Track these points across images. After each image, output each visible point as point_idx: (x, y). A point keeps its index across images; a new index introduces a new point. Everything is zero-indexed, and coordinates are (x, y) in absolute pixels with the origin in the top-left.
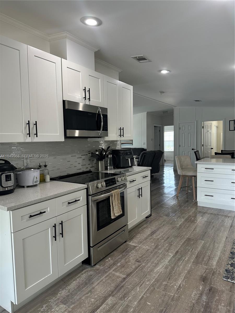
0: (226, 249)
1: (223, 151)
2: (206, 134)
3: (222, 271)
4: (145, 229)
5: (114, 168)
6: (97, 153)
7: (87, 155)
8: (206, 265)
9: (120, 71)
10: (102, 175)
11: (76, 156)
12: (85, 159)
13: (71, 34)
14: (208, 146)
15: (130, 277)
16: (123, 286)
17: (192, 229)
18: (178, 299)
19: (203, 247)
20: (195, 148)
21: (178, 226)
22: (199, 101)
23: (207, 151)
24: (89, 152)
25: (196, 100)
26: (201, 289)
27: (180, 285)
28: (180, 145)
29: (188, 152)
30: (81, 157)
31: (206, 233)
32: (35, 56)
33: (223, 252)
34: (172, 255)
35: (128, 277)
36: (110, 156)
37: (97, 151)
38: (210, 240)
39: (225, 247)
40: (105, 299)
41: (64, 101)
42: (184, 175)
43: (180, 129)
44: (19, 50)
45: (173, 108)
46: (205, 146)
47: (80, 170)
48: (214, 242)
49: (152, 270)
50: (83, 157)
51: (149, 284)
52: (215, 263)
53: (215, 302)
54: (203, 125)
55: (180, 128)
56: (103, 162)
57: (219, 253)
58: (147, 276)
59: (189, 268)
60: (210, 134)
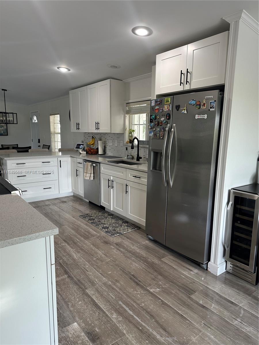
18: (115, 259)
40: (87, 295)
51: (89, 266)
53: (128, 247)
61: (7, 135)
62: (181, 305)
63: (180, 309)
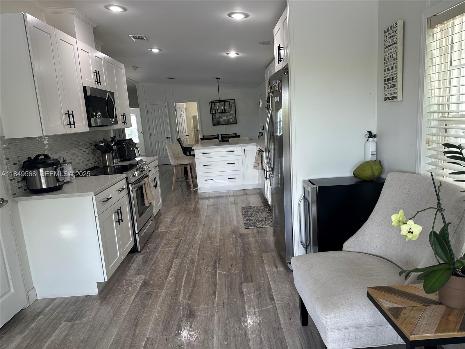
0: (238, 214)
1: (204, 137)
2: (180, 118)
3: (242, 224)
4: (163, 219)
5: (121, 161)
6: (102, 145)
7: (90, 148)
8: (230, 225)
9: (103, 45)
10: (111, 169)
11: (81, 149)
12: (89, 152)
13: (78, 11)
14: (183, 133)
15: (180, 247)
16: (179, 253)
17: (205, 209)
18: (223, 245)
19: (222, 217)
20: (170, 137)
21: (192, 210)
22: (173, 78)
23: (183, 139)
24: (91, 145)
25: (169, 77)
26: (234, 236)
27: (220, 239)
28: (150, 134)
29: (155, 142)
30: (86, 151)
31: (218, 209)
32: (60, 39)
33: (238, 216)
34: (202, 227)
35: (178, 247)
36: (115, 147)
37: (101, 142)
38: (224, 212)
39: (237, 213)
40: (171, 262)
41: (85, 88)
42: (178, 164)
43: (148, 113)
44: (50, 34)
45: (136, 84)
46: (181, 133)
47: (87, 166)
48: (228, 212)
49: (193, 239)
50: (87, 150)
51: (198, 246)
52: (235, 223)
53: (247, 239)
54: (176, 108)
55: (148, 111)
56: (111, 155)
57: (235, 217)
58: (193, 243)
59: (220, 230)
60: (183, 118)
61: (236, 123)
62: (226, 286)
63: (220, 289)
